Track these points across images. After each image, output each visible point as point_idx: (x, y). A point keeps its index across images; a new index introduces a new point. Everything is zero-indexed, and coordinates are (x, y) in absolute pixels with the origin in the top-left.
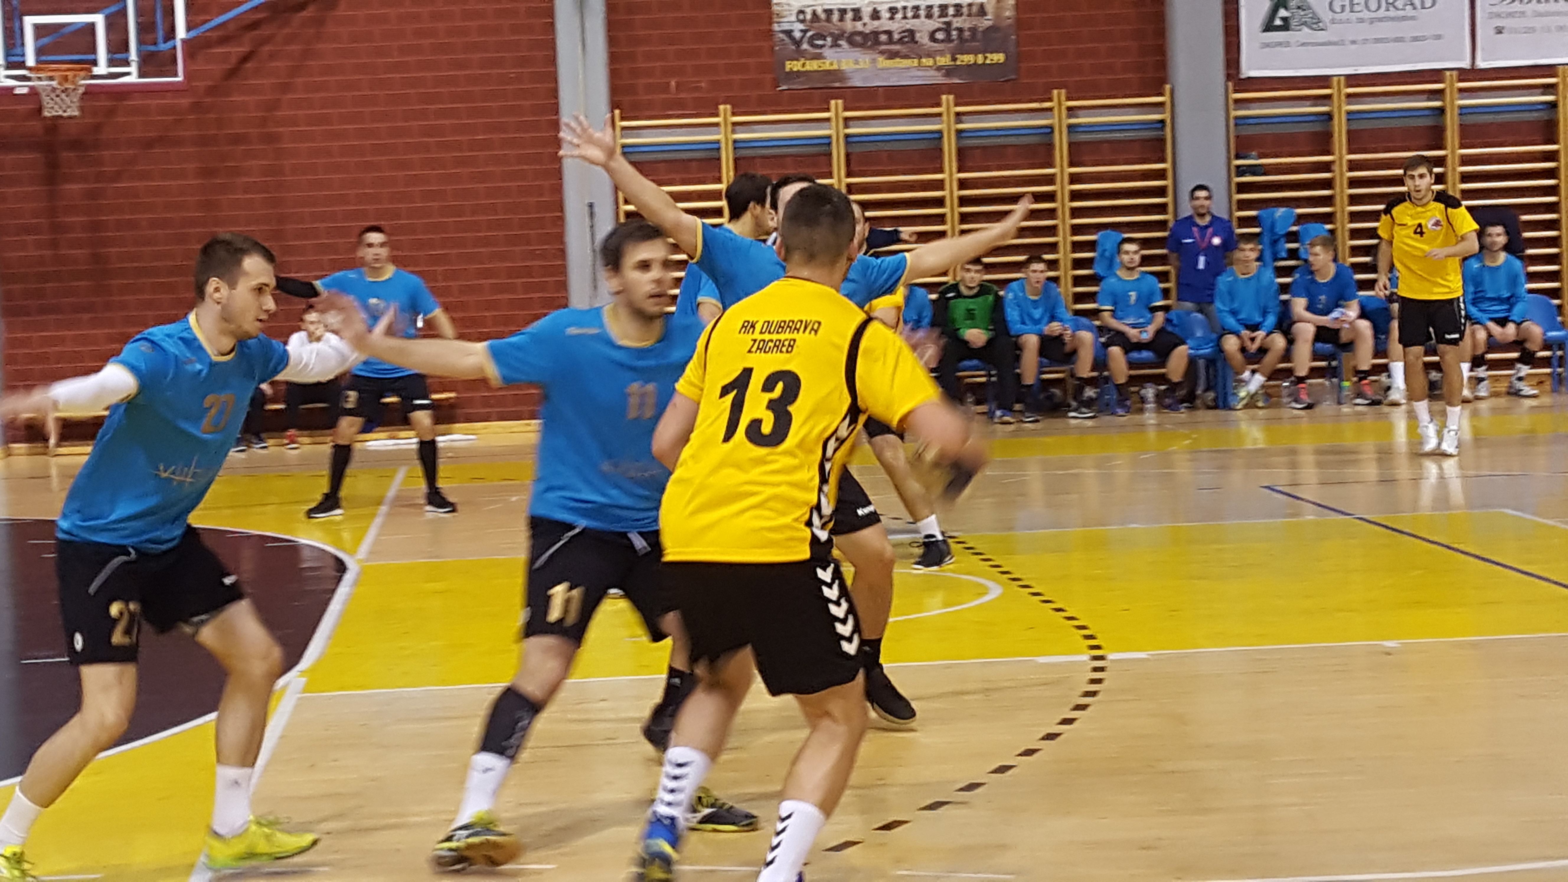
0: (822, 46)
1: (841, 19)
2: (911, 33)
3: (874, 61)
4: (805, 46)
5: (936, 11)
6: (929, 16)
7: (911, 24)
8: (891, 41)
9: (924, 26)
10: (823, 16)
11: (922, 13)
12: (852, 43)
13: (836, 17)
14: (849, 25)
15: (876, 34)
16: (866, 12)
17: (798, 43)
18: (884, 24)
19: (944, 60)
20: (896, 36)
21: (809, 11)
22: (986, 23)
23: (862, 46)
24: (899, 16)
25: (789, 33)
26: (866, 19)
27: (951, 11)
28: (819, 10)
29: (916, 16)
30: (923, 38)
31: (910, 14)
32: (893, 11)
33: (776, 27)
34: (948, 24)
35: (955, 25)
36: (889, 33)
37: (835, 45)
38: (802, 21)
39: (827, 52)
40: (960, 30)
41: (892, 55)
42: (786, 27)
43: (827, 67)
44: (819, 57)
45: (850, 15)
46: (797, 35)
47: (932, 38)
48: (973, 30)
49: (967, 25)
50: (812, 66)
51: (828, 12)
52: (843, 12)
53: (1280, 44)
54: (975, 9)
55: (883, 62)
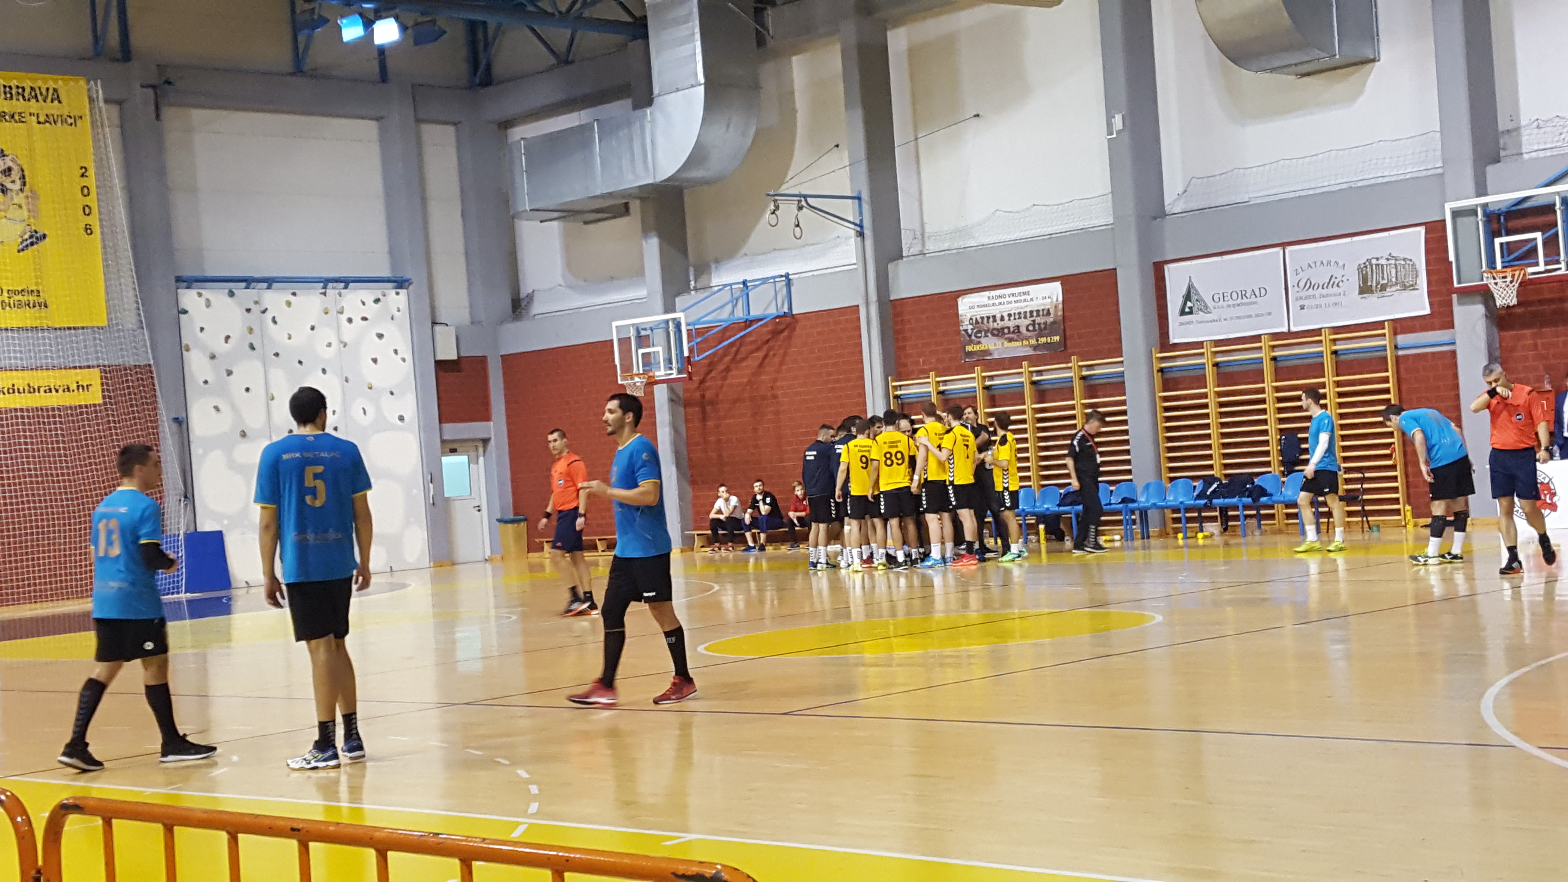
0: (980, 337)
1: (988, 322)
2: (1018, 327)
3: (1003, 343)
4: (973, 337)
5: (1028, 315)
6: (1025, 317)
7: (1018, 322)
8: (1009, 332)
9: (1024, 323)
10: (980, 320)
11: (1022, 316)
12: (993, 335)
13: (985, 320)
14: (992, 325)
15: (1003, 329)
16: (998, 317)
17: (970, 336)
18: (1007, 323)
19: (1033, 342)
20: (1012, 329)
21: (974, 318)
22: (1050, 319)
23: (997, 335)
24: (1012, 318)
25: (966, 331)
26: (998, 321)
27: (1035, 314)
28: (978, 317)
29: (1020, 318)
30: (1023, 330)
31: (1017, 317)
32: (1010, 315)
33: (961, 328)
34: (1034, 321)
35: (1037, 322)
36: (1009, 328)
37: (986, 336)
38: (972, 324)
39: (983, 340)
40: (1039, 324)
41: (1010, 340)
42: (965, 328)
43: (982, 348)
44: (979, 343)
45: (991, 320)
46: (970, 332)
47: (1028, 330)
48: (1045, 323)
49: (1042, 321)
50: (977, 348)
51: (982, 318)
52: (988, 318)
53: (1188, 323)
54: (1045, 312)
55: (1006, 344)
